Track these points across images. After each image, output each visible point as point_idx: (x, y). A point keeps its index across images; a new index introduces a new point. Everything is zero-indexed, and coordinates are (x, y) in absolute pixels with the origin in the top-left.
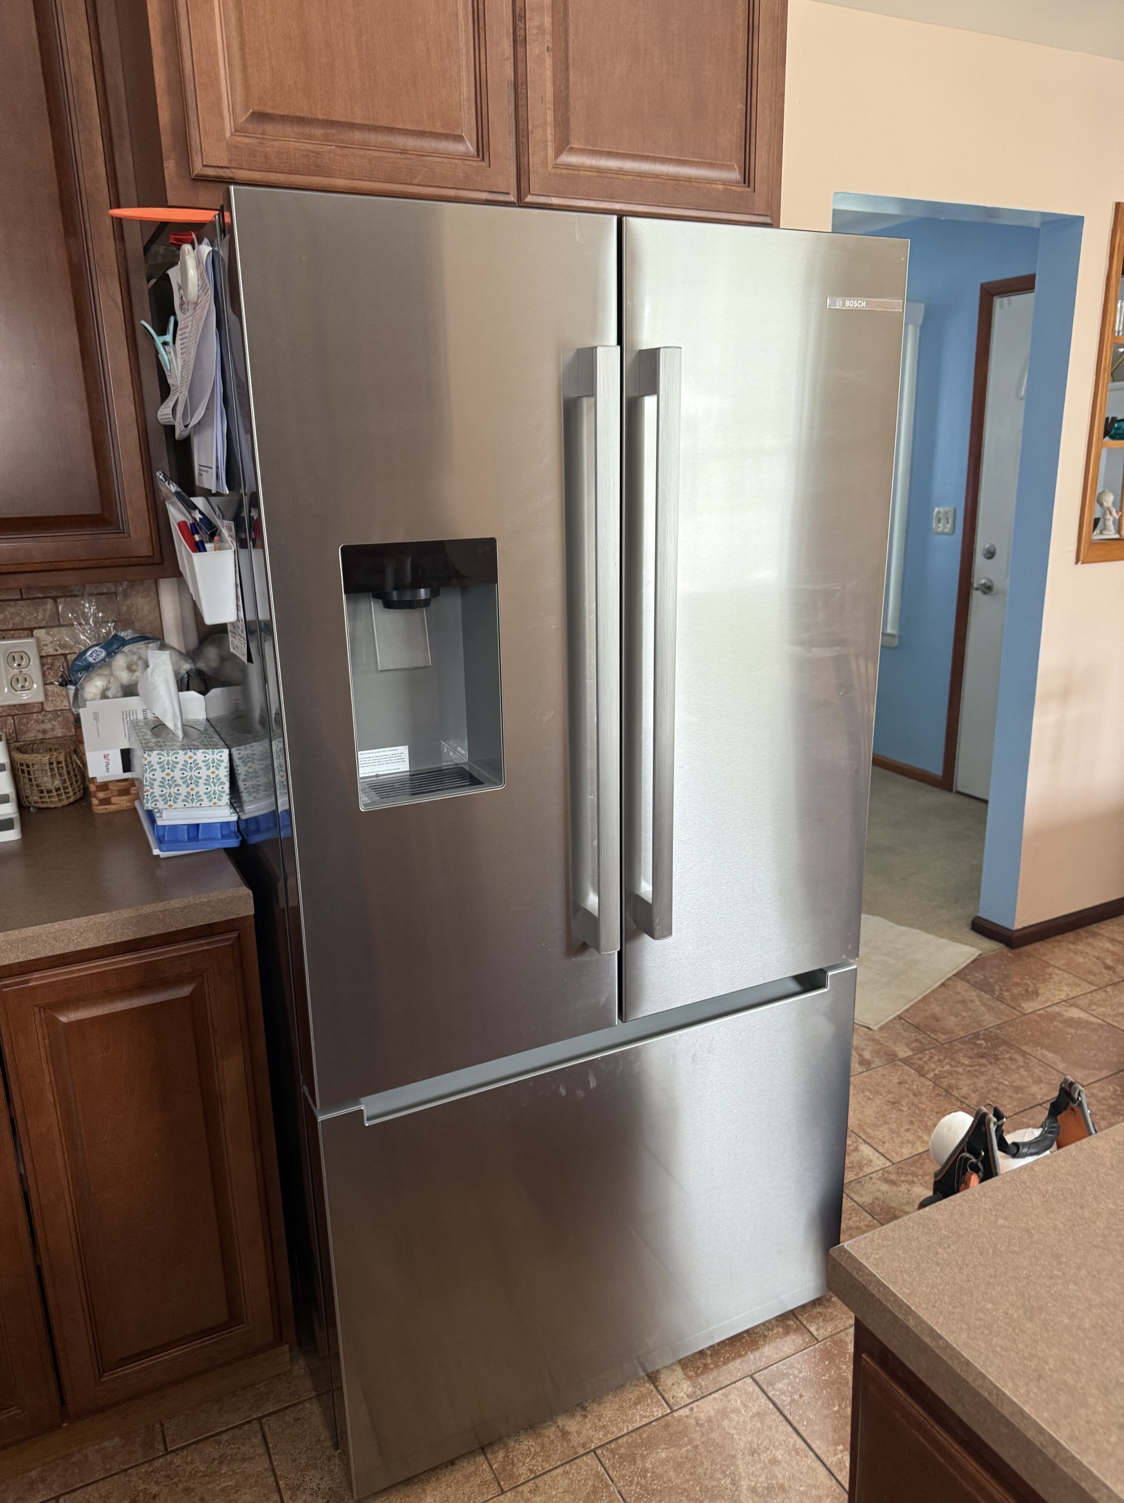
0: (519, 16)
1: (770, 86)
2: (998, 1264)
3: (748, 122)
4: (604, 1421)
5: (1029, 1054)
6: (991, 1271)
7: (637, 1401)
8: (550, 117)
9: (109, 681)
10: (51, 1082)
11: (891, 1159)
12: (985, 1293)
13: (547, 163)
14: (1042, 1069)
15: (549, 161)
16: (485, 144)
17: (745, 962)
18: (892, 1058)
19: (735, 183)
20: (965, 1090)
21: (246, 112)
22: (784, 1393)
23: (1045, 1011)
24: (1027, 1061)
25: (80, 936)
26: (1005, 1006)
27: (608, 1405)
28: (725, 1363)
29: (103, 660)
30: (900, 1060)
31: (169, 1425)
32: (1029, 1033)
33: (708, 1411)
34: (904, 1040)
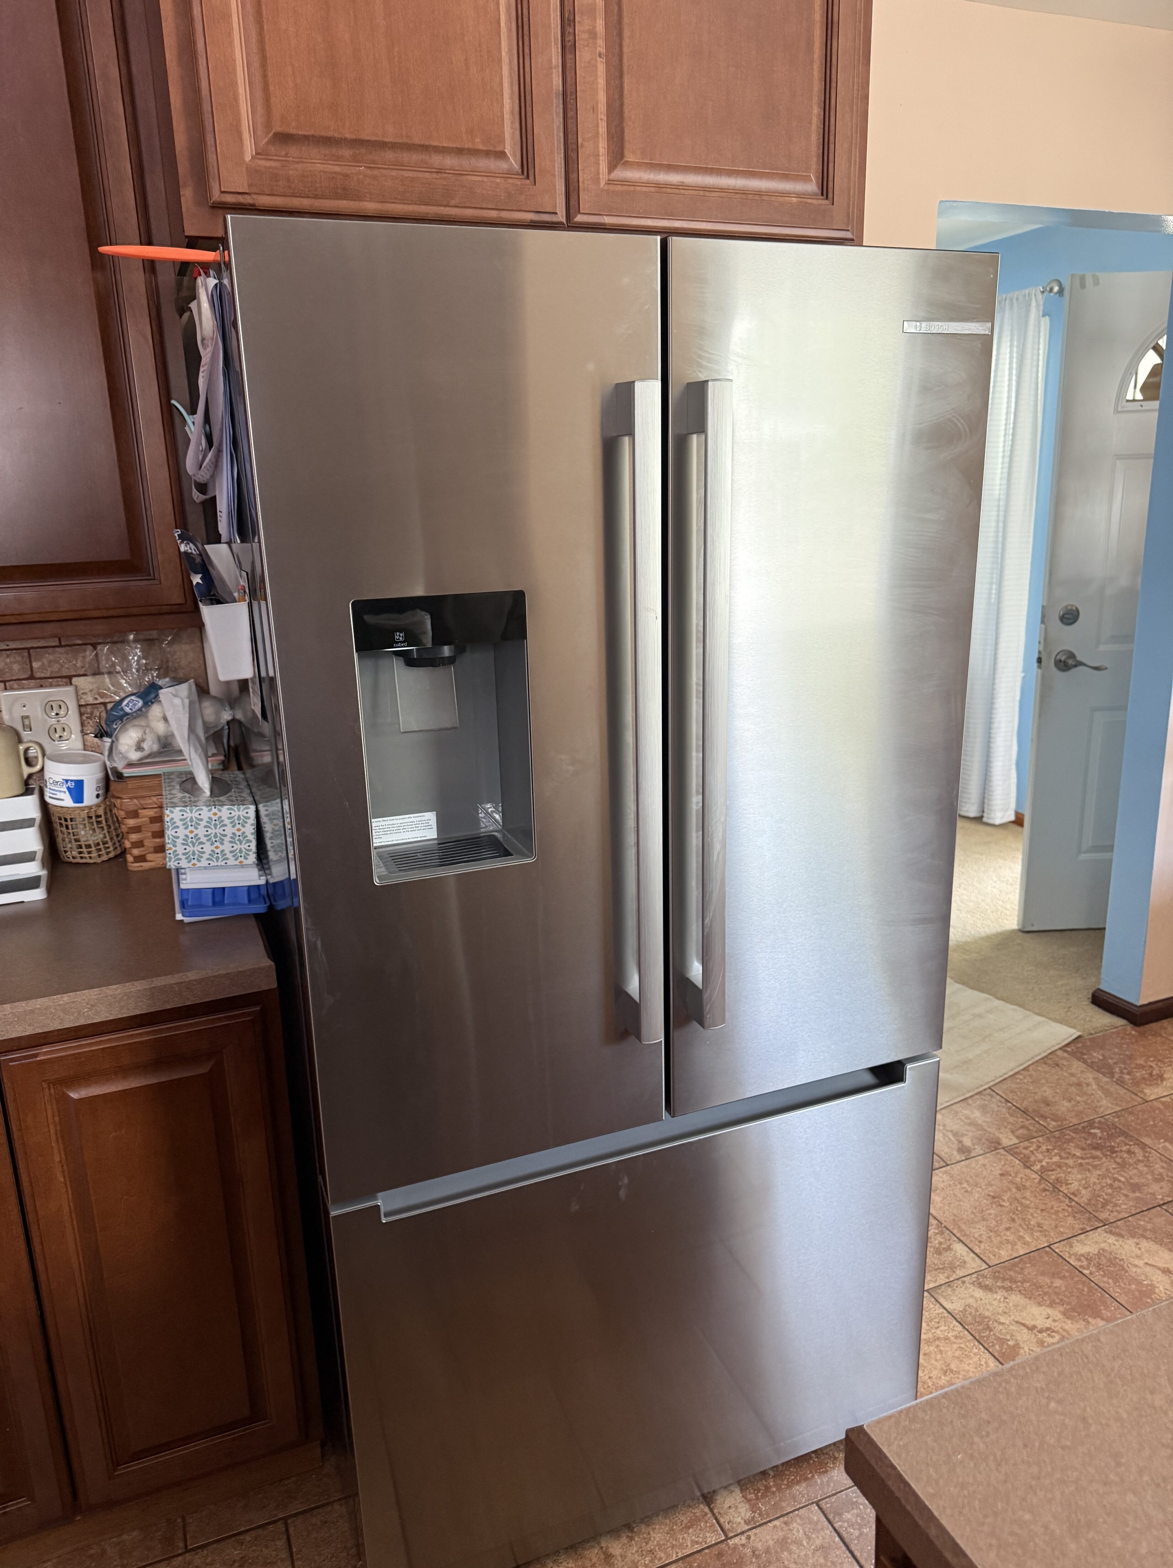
0: (569, 20)
1: (851, 87)
2: (1044, 1462)
3: (827, 128)
4: (651, 1546)
5: (1150, 1147)
6: (1035, 1470)
7: (689, 1524)
8: (603, 128)
9: (145, 732)
10: (60, 1161)
11: (987, 1261)
12: (1024, 1499)
13: (599, 179)
14: (1165, 1165)
15: (601, 176)
16: (529, 160)
17: (810, 1053)
18: (995, 1145)
19: (812, 195)
20: (1075, 1186)
21: (267, 133)
22: (852, 1525)
23: (1171, 1098)
24: (1147, 1155)
25: (90, 1009)
26: (1125, 1091)
27: (657, 1527)
28: (789, 1486)
29: (140, 710)
30: (1003, 1148)
31: (191, 1520)
32: (1151, 1123)
33: (767, 1541)
34: (1010, 1126)
